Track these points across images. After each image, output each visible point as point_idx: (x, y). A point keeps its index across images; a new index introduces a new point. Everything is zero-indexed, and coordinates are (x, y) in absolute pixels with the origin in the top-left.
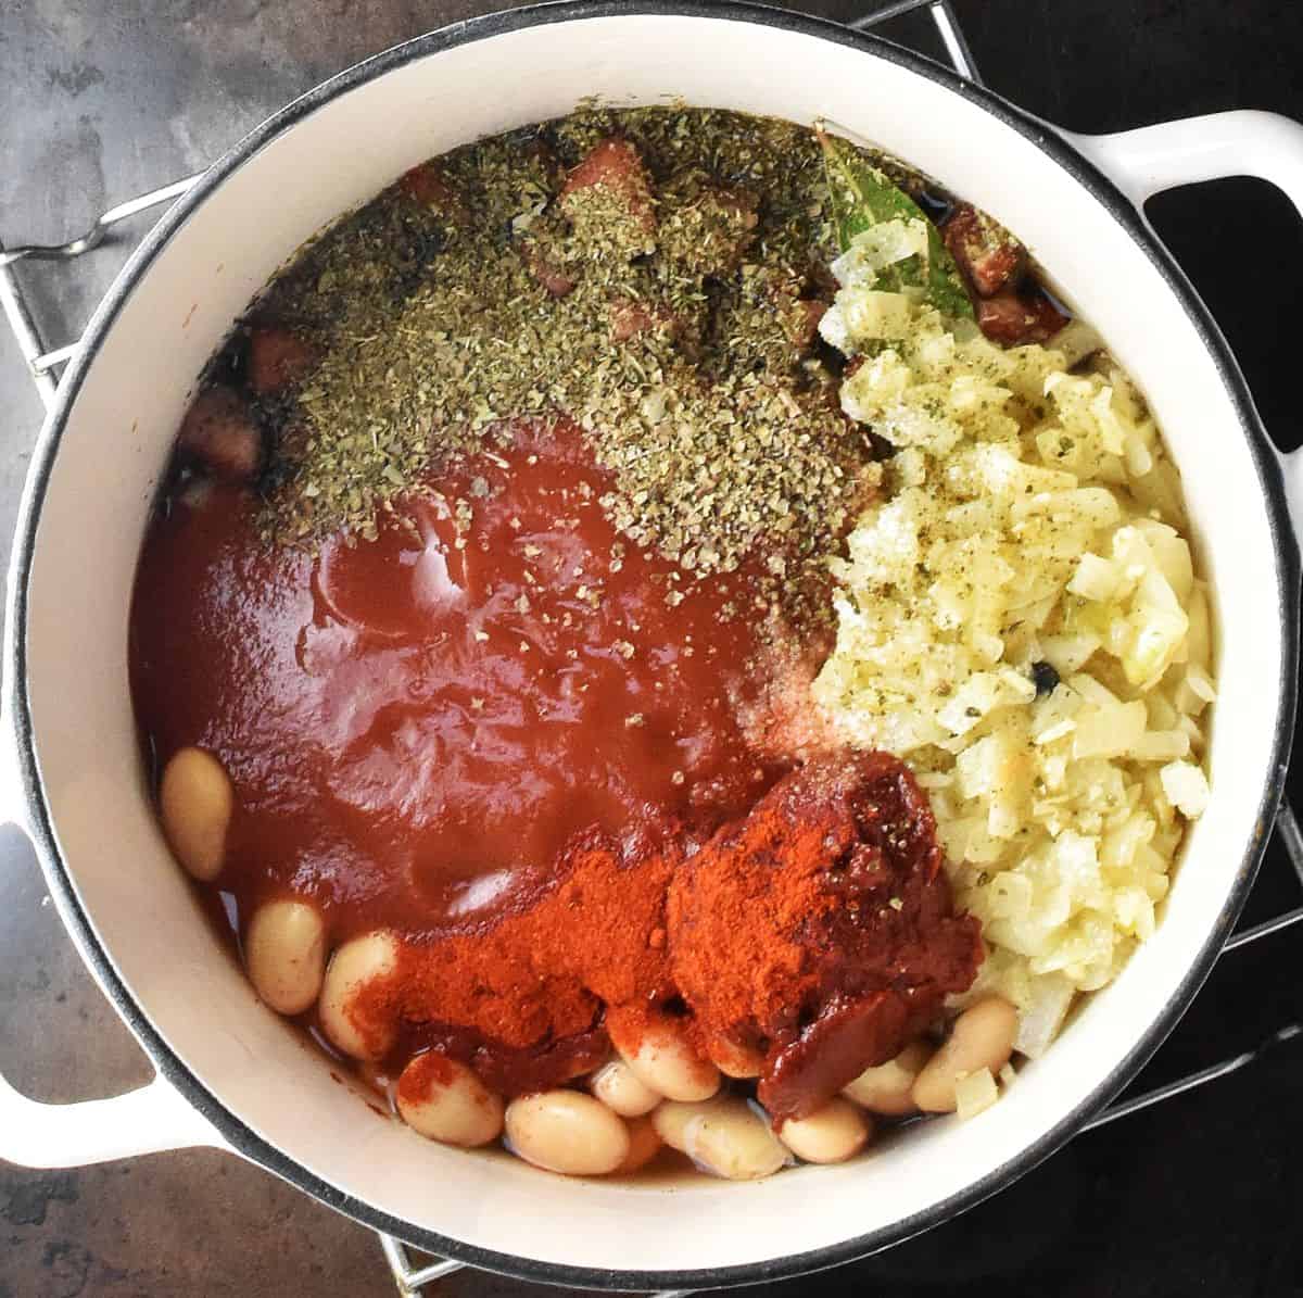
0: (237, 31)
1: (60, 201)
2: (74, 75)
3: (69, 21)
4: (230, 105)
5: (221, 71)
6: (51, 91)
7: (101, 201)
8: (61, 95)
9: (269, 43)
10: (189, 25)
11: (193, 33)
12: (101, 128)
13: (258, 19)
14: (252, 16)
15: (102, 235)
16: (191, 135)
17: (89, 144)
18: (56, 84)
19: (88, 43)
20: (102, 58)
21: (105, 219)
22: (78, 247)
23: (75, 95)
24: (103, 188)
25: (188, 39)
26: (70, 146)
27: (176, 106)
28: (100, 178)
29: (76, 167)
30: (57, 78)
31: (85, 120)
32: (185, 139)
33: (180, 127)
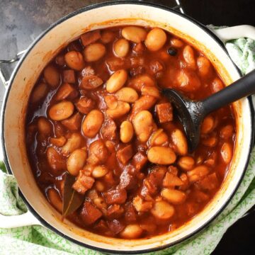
0: (43, 18)
1: (8, 52)
2: (11, 26)
3: (10, 16)
6: (7, 30)
7: (17, 52)
9: (50, 20)
10: (34, 17)
12: (17, 37)
13: (48, 15)
14: (46, 15)
15: (17, 58)
17: (14, 40)
19: (14, 20)
20: (17, 23)
21: (19, 54)
22: (13, 60)
23: (11, 31)
25: (34, 19)
26: (10, 41)
27: (32, 32)
28: (17, 47)
29: (12, 45)
30: (8, 27)
31: (13, 36)
32: (33, 38)
33: (32, 36)
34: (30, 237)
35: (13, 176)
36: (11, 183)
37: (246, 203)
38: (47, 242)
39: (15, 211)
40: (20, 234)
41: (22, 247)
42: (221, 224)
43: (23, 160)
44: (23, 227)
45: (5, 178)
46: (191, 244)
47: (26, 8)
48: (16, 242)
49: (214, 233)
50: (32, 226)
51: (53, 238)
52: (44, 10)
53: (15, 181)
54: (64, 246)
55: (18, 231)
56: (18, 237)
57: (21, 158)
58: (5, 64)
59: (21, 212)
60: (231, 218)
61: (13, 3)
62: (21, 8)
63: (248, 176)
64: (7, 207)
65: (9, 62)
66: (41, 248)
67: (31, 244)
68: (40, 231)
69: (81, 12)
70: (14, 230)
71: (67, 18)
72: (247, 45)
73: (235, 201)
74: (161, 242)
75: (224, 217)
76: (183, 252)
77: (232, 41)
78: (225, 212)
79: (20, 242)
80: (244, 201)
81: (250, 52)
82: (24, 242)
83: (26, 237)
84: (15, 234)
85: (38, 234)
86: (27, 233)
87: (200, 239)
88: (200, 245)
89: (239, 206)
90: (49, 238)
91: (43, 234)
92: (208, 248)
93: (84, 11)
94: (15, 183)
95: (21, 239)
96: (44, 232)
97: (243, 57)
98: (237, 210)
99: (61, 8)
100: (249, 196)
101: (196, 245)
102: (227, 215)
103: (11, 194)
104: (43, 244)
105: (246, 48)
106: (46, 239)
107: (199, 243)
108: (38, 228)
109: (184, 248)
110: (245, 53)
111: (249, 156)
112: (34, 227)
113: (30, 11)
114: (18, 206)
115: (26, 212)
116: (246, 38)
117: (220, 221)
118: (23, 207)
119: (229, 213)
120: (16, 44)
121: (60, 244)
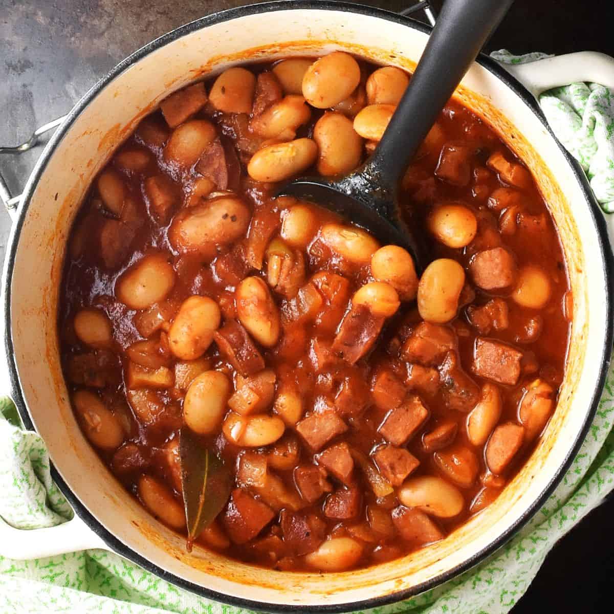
0: (95, 41)
1: (15, 125)
2: (19, 64)
3: (15, 38)
4: (94, 76)
5: (89, 60)
6: (8, 73)
7: (34, 124)
8: (12, 75)
9: (111, 46)
10: (73, 39)
11: (74, 42)
12: (33, 89)
13: (106, 34)
14: (102, 34)
15: (36, 140)
16: (76, 91)
17: (27, 98)
18: (11, 70)
19: (25, 50)
20: (32, 56)
21: (37, 133)
22: (25, 147)
23: (19, 74)
24: (35, 118)
25: (72, 46)
26: (18, 99)
27: (69, 78)
28: (33, 113)
29: (21, 108)
30: (11, 67)
31: (24, 86)
32: (73, 93)
33: (70, 87)
34: (82, 578)
35: (36, 434)
36: (32, 450)
37: (600, 482)
38: (122, 587)
39: (44, 518)
40: (57, 570)
41: (62, 603)
42: (540, 533)
43: (58, 391)
44: (64, 556)
45: (17, 439)
46: (469, 584)
47: (52, 19)
48: (49, 591)
49: (526, 556)
50: (86, 553)
51: (137, 579)
52: (96, 22)
53: (42, 445)
54: (163, 597)
55: (52, 564)
56: (52, 579)
57: (53, 385)
58: (7, 156)
59: (57, 519)
60: (564, 518)
61: (22, 8)
62: (41, 19)
63: (603, 415)
64: (25, 509)
65: (15, 151)
66: (109, 603)
67: (84, 594)
68: (104, 562)
69: (188, 32)
70: (41, 563)
71: (155, 47)
72: (591, 100)
73: (573, 478)
74: (399, 579)
75: (547, 517)
76: (451, 604)
77: (554, 91)
78: (550, 504)
79: (57, 590)
80: (594, 477)
81: (600, 118)
82: (67, 589)
83: (72, 579)
84: (45, 572)
85: (100, 568)
86: (73, 569)
87: (491, 571)
88: (492, 586)
89: (583, 490)
90: (127, 579)
91: (111, 569)
92: (512, 588)
93: (194, 28)
94: (41, 451)
95: (60, 584)
96: (115, 564)
97: (584, 130)
98: (579, 499)
99: (138, 16)
100: (606, 463)
101: (482, 586)
102: (556, 511)
103: (32, 477)
104: (113, 594)
105: (588, 109)
106: (120, 580)
107: (489, 582)
108: (98, 555)
109: (454, 593)
110: (586, 121)
111: (605, 368)
112: (91, 554)
113: (64, 26)
114: (50, 505)
115: (69, 518)
116: (588, 84)
117: (537, 526)
118: (62, 507)
119: (560, 506)
120: (31, 106)
121: (153, 594)
